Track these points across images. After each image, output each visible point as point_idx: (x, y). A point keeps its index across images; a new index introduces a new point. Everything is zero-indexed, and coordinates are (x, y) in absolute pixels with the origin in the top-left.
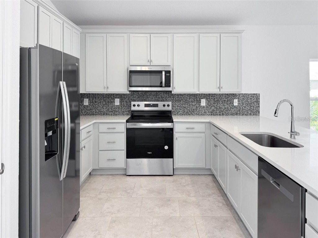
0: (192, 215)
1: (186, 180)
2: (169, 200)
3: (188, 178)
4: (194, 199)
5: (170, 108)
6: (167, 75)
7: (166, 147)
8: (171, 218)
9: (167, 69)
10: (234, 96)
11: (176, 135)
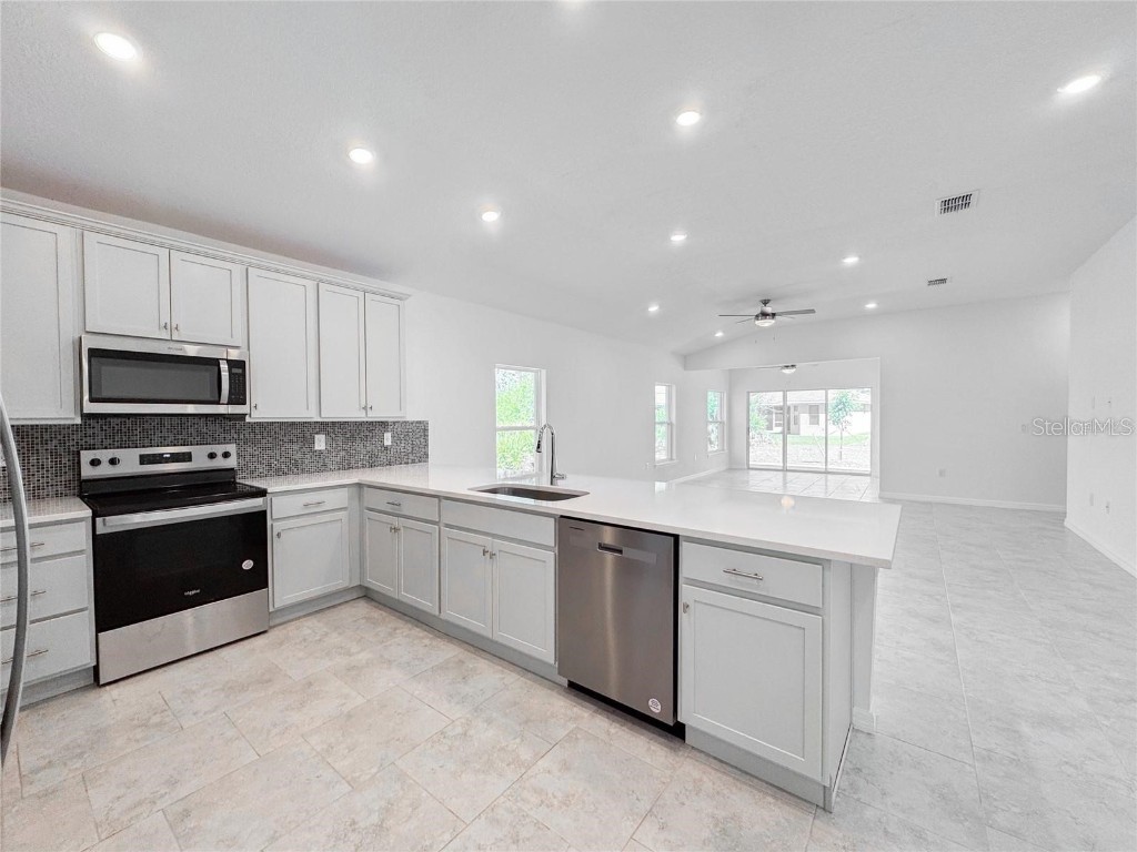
0: (391, 684)
1: (310, 627)
2: (310, 684)
3: (312, 622)
4: (363, 657)
5: (232, 462)
6: (235, 371)
7: (248, 565)
8: (349, 716)
9: (234, 355)
10: (384, 425)
11: (274, 526)
